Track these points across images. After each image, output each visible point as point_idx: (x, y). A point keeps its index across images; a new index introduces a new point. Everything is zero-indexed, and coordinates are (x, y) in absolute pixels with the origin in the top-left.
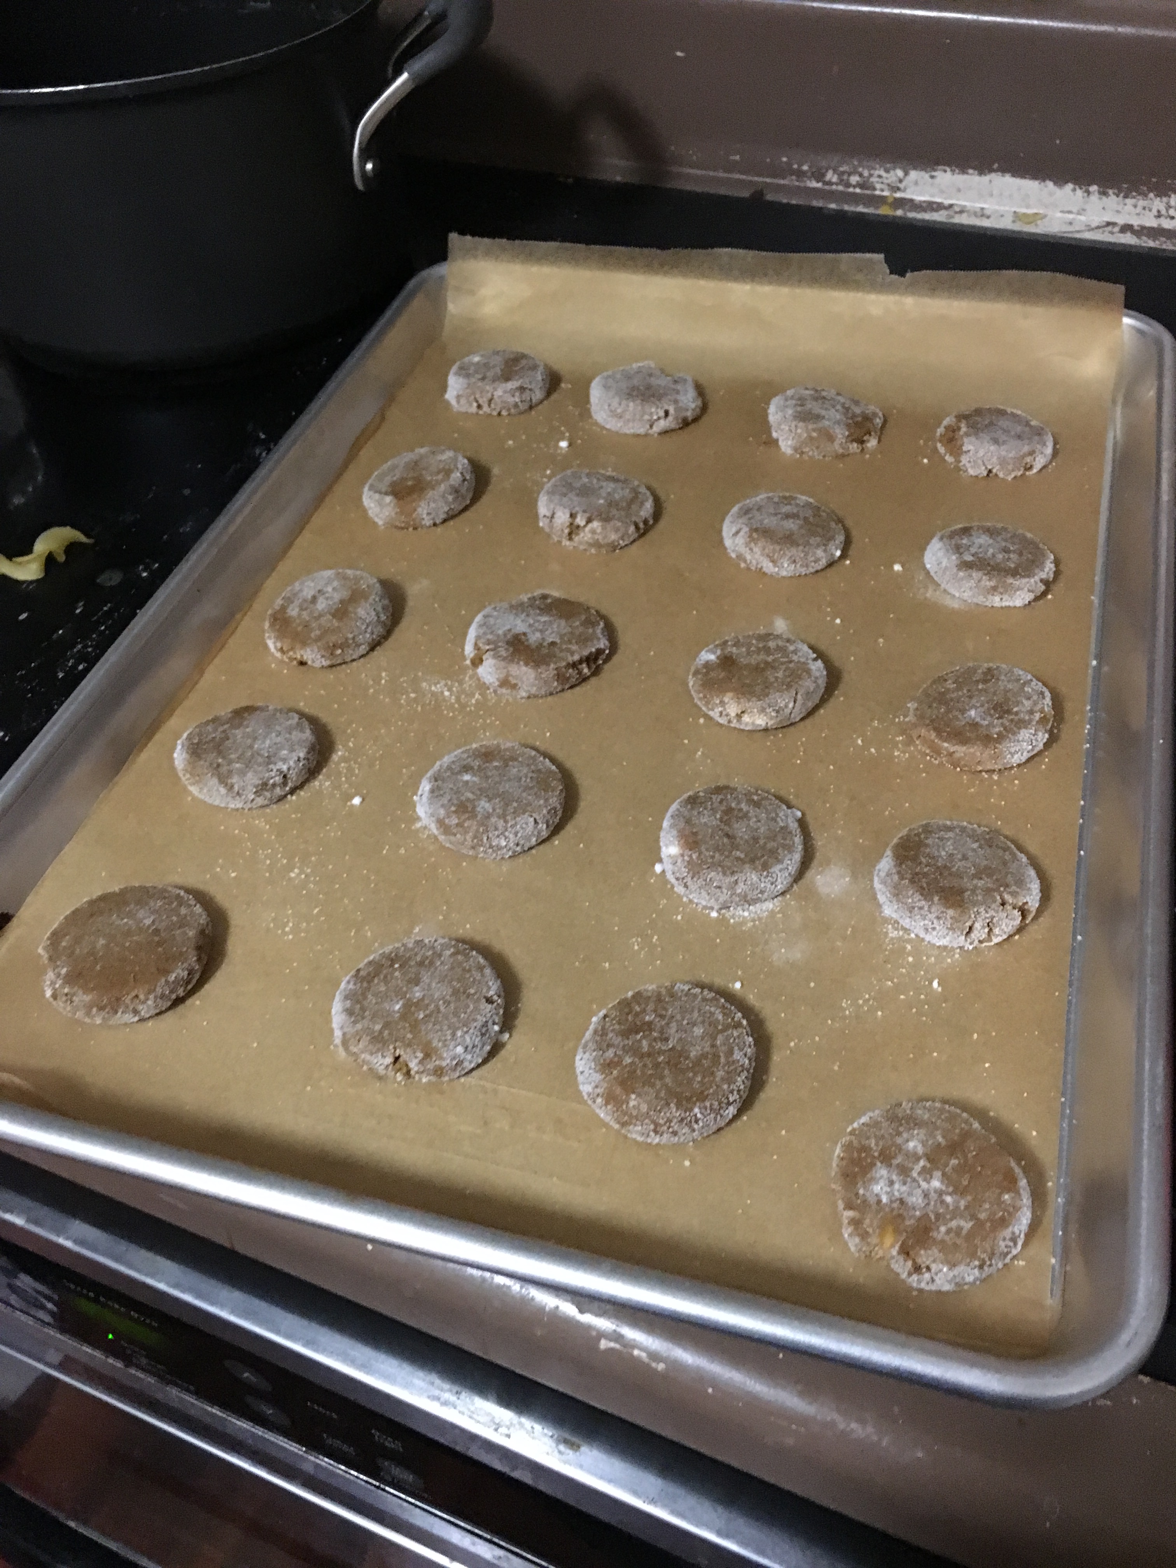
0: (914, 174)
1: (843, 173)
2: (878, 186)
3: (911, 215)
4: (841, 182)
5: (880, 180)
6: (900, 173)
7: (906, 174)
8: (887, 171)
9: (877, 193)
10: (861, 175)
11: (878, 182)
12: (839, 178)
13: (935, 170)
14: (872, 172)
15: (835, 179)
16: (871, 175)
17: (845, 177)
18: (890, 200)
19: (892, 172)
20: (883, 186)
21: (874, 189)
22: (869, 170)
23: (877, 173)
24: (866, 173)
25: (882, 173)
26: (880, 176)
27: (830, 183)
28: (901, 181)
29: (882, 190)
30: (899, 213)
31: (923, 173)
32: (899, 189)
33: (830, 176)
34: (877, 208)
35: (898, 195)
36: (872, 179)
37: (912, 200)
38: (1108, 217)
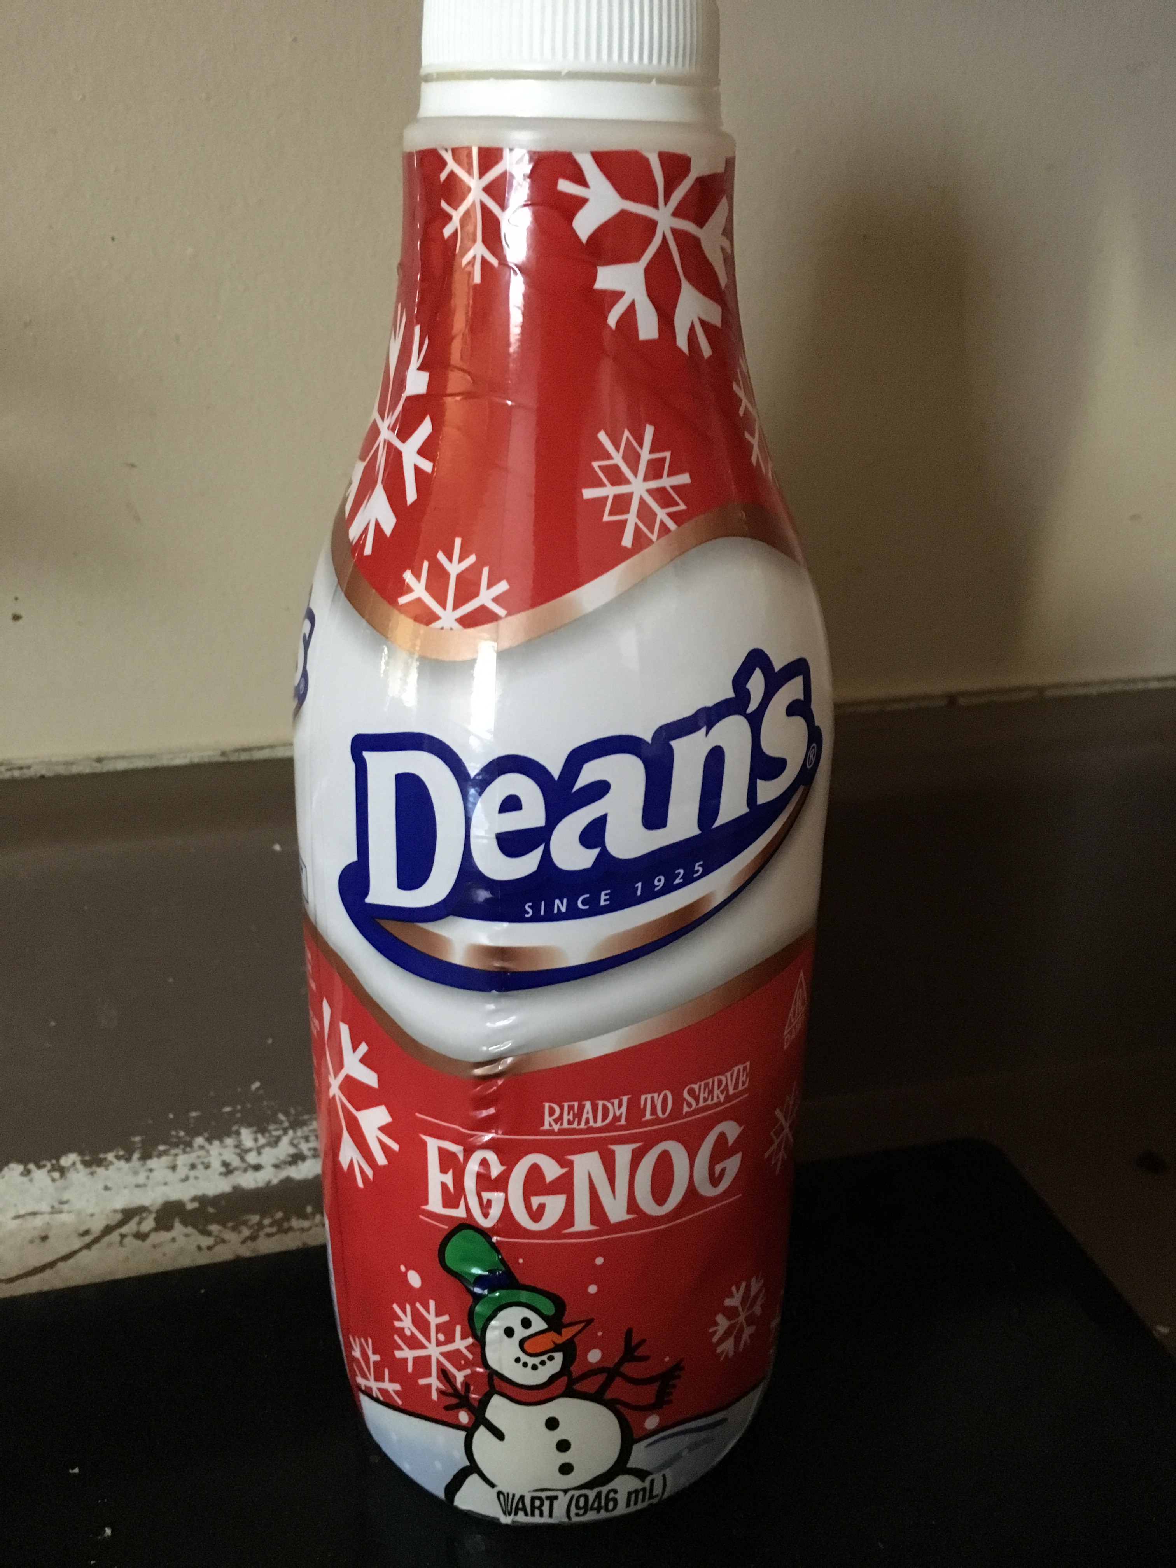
38: (122, 1200)
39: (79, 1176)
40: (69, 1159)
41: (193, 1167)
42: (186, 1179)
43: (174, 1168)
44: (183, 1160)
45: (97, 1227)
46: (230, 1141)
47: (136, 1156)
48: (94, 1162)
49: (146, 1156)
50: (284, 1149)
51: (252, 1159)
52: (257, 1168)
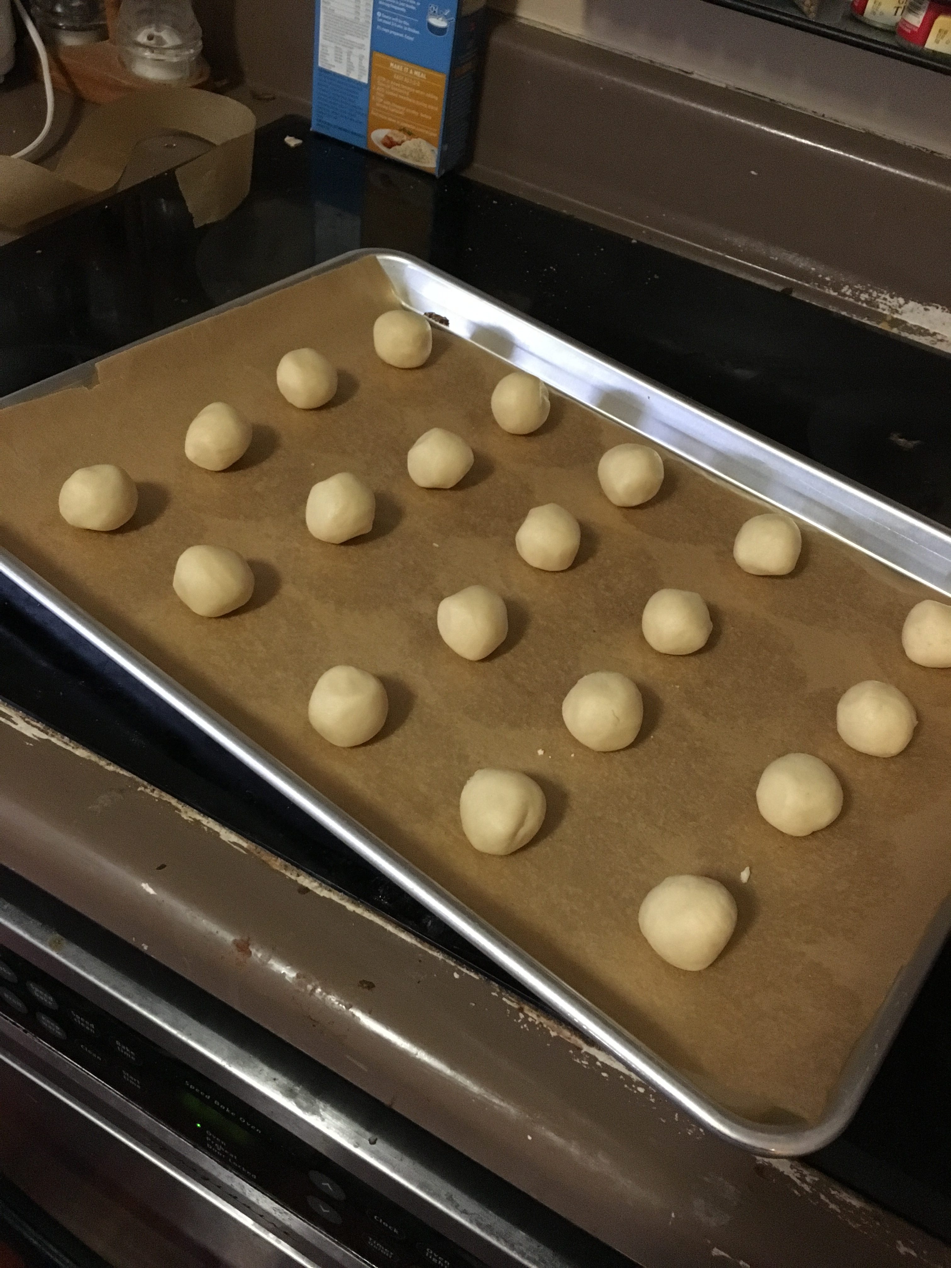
0: (912, 304)
1: (857, 290)
2: (881, 306)
3: (904, 334)
4: (853, 296)
5: (884, 302)
6: (901, 301)
7: (906, 303)
8: (892, 297)
9: (880, 310)
10: (870, 295)
11: (882, 303)
12: (852, 293)
13: (930, 305)
14: (880, 295)
15: (849, 293)
16: (878, 297)
17: (857, 293)
18: (889, 319)
19: (895, 298)
20: (885, 307)
21: (878, 307)
22: (878, 293)
23: (883, 296)
24: (875, 294)
25: (887, 297)
26: (885, 299)
27: (844, 295)
28: (900, 306)
29: (884, 310)
30: (895, 331)
31: (920, 305)
32: (897, 312)
33: (846, 290)
34: (878, 323)
35: (896, 316)
36: (878, 300)
37: (904, 322)
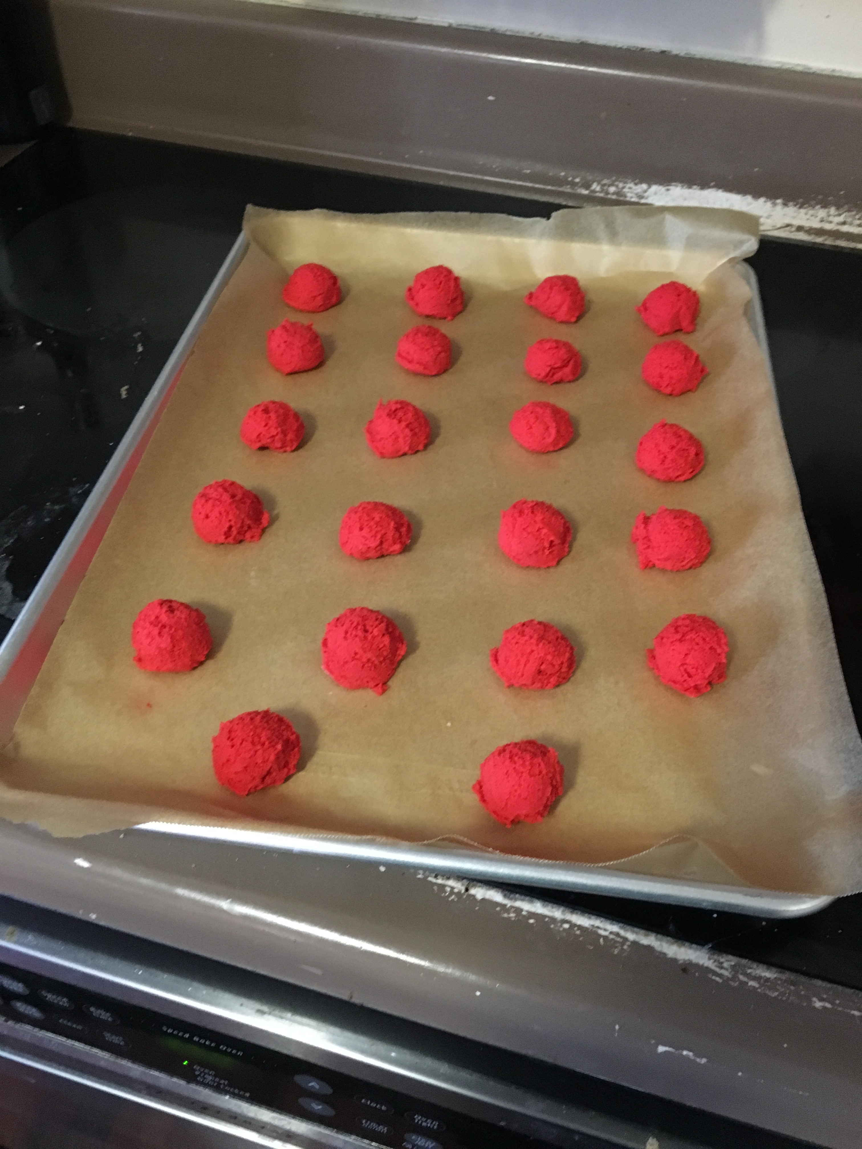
0: (654, 188)
1: (604, 185)
2: (629, 195)
4: (602, 191)
6: (645, 186)
7: (649, 187)
8: (636, 185)
9: (628, 199)
10: (617, 186)
11: (629, 192)
12: (601, 188)
13: (670, 186)
16: (624, 188)
17: (605, 188)
19: (639, 186)
20: (632, 195)
21: (626, 197)
22: (623, 184)
23: (628, 185)
25: (632, 185)
26: (630, 188)
28: (645, 191)
32: (643, 197)
33: (595, 187)
35: (643, 201)
37: (653, 205)
38: (787, 221)
39: (779, 208)
40: (779, 201)
41: (812, 216)
42: (808, 219)
43: (806, 214)
44: (811, 212)
45: (779, 226)
46: (826, 210)
47: (798, 206)
48: (785, 204)
49: (800, 208)
50: (841, 219)
51: (831, 219)
52: (831, 222)
